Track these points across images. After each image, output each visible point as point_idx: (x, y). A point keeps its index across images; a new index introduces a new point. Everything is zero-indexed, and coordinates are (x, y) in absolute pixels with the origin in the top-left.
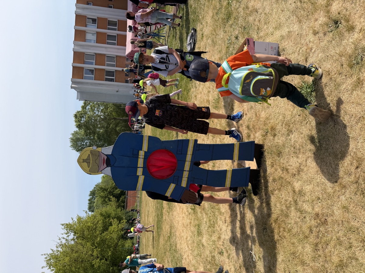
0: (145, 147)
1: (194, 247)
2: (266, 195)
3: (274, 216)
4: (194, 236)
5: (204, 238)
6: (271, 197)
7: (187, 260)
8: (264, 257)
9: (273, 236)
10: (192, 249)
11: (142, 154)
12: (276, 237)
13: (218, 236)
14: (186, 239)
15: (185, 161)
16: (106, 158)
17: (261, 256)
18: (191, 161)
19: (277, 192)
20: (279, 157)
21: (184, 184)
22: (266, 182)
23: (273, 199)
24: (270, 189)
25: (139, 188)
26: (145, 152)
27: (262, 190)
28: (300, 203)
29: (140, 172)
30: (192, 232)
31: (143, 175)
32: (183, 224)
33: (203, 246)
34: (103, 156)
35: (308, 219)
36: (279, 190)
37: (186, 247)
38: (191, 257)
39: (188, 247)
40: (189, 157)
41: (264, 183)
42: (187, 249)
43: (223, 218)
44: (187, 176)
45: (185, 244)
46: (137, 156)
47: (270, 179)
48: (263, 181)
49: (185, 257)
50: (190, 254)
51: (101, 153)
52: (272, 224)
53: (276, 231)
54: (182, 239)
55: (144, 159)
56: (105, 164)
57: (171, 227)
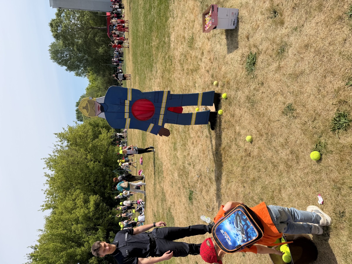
0: (130, 97)
1: (171, 158)
2: (219, 131)
3: (223, 146)
4: (171, 150)
5: (178, 153)
6: (222, 132)
7: (166, 167)
8: (215, 171)
9: (221, 159)
10: (170, 160)
11: (127, 102)
12: (223, 159)
13: (188, 153)
14: (166, 151)
15: (160, 107)
16: (100, 105)
17: (214, 170)
18: (165, 108)
19: (226, 130)
20: (230, 106)
21: (160, 124)
22: (220, 122)
23: (223, 135)
24: (222, 127)
25: (127, 127)
26: (130, 101)
27: (217, 127)
28: (238, 140)
29: (127, 116)
30: (170, 147)
31: (129, 118)
32: (163, 140)
33: (177, 158)
34: (98, 104)
35: (241, 151)
36: (228, 129)
37: (166, 157)
38: (169, 165)
39: (167, 157)
40: (164, 105)
41: (219, 122)
42: (166, 159)
43: (192, 141)
44: (162, 118)
45: (165, 155)
46: (124, 104)
47: (223, 121)
48: (218, 121)
49: (164, 164)
50: (168, 163)
51: (96, 102)
52: (221, 151)
53: (223, 156)
54: (163, 151)
55: (129, 106)
56: (100, 110)
57: (153, 140)
